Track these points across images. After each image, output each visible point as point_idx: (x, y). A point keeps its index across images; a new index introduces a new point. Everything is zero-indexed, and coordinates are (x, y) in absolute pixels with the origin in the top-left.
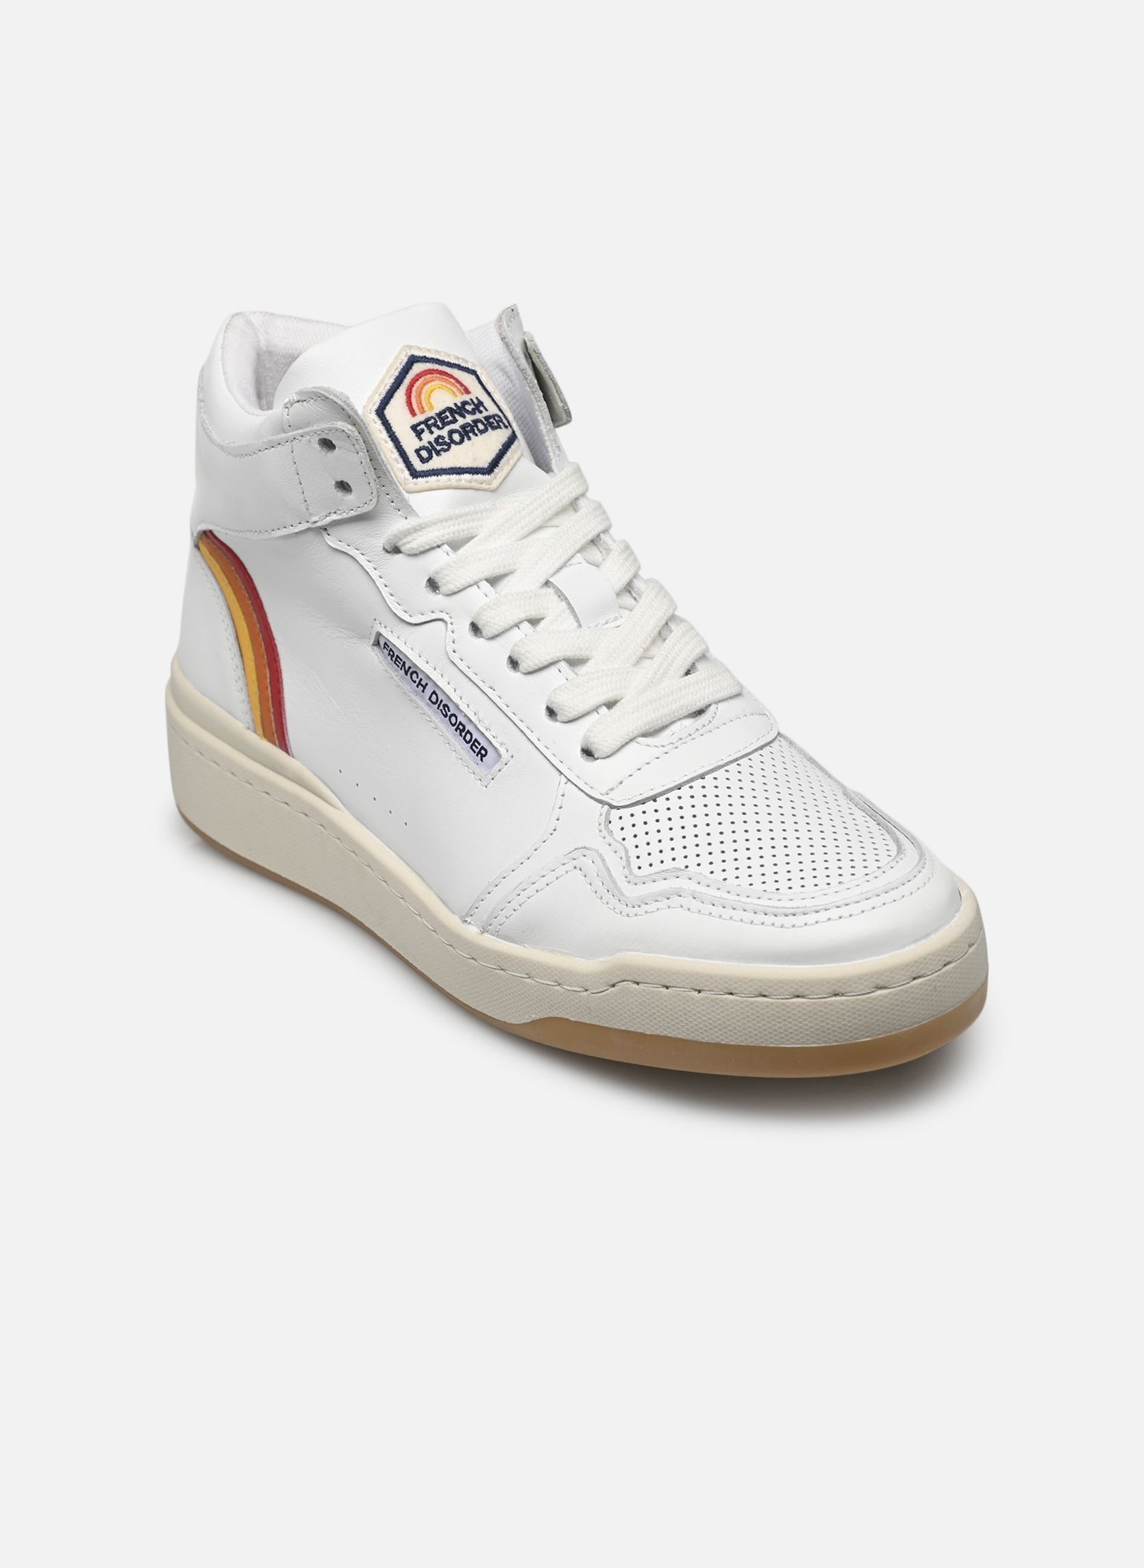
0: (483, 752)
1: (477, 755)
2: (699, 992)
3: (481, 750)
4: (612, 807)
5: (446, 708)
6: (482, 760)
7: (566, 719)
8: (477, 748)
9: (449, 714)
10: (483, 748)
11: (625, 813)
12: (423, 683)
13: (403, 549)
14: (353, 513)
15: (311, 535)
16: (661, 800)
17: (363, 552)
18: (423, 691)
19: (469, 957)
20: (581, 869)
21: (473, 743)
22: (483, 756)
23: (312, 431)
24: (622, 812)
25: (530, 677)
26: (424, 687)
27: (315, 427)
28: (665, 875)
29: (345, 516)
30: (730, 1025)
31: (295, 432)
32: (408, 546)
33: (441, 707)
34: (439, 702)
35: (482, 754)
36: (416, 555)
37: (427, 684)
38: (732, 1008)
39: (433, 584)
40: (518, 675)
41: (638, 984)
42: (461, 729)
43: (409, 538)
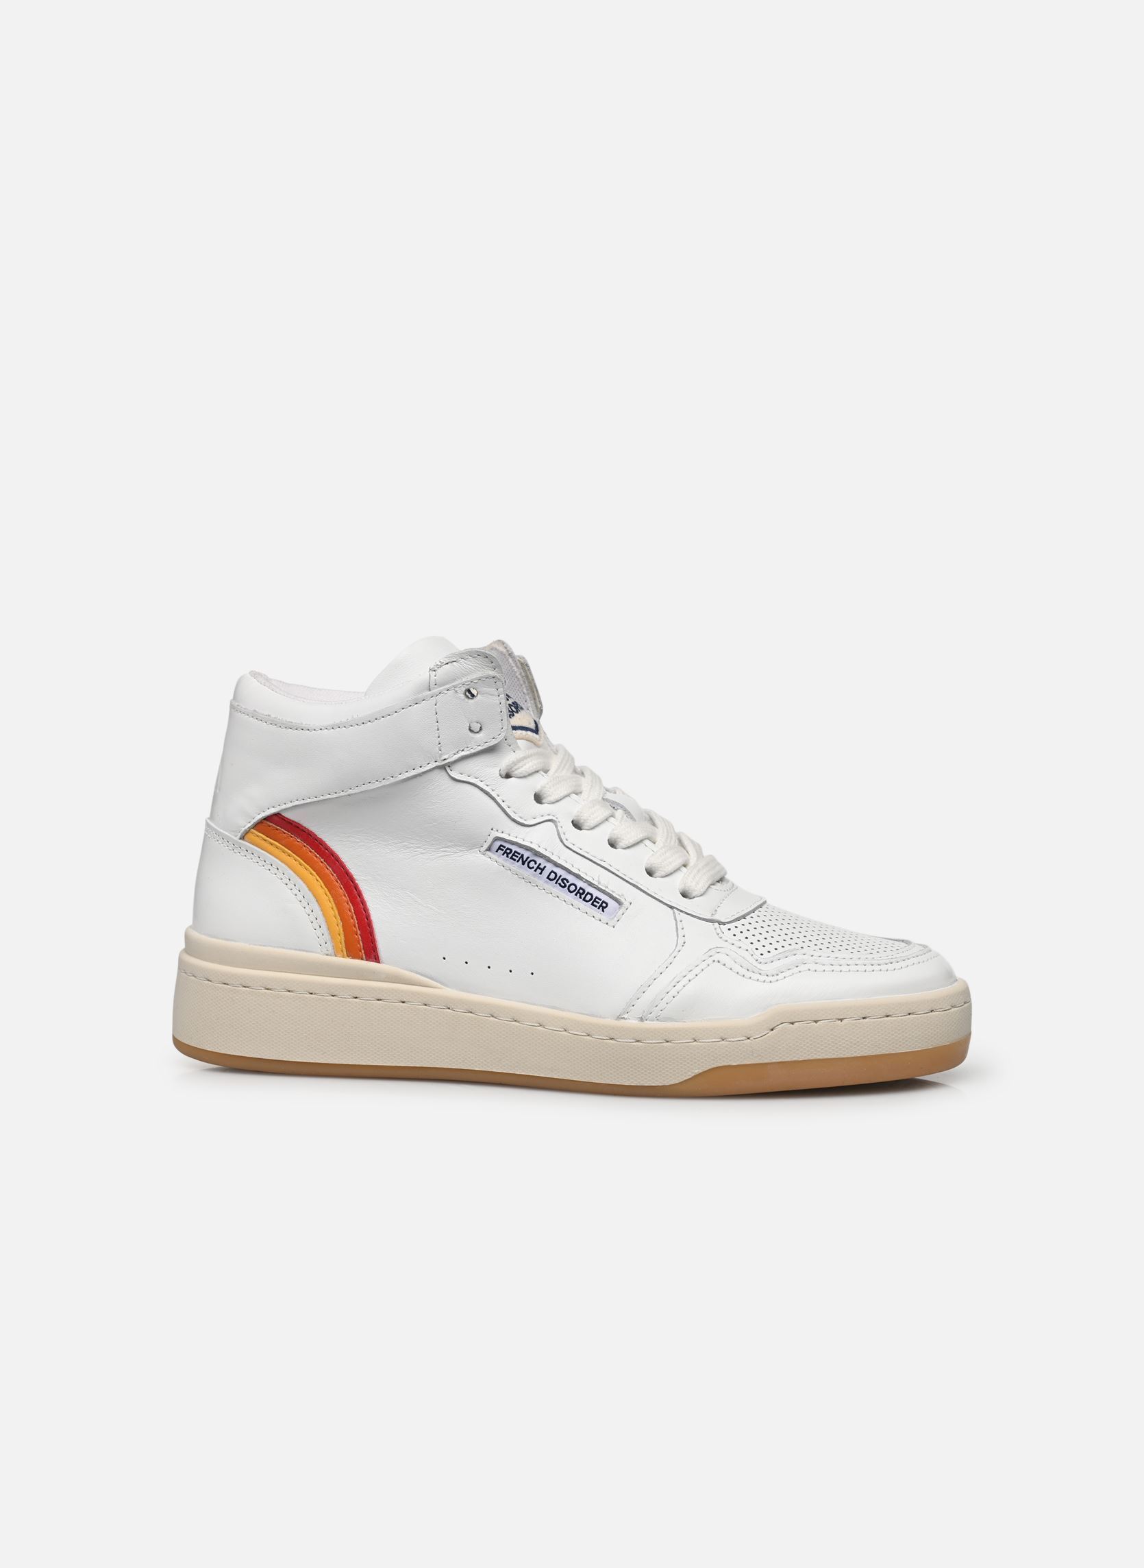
0: (604, 905)
1: (599, 908)
2: (841, 1020)
3: (602, 903)
4: (720, 923)
5: (565, 881)
6: (603, 911)
7: (663, 874)
8: (598, 903)
9: (568, 884)
10: (603, 902)
11: (732, 926)
12: (542, 867)
13: (513, 774)
14: (480, 748)
15: (437, 772)
16: (748, 917)
17: (481, 779)
18: (541, 873)
19: (634, 1041)
20: (719, 962)
21: (594, 901)
22: (604, 908)
23: (460, 684)
24: (728, 926)
25: (628, 851)
26: (542, 870)
27: (464, 680)
28: (787, 954)
29: (468, 753)
30: (865, 1041)
31: (441, 688)
32: (520, 771)
33: (560, 881)
34: (558, 878)
35: (603, 906)
36: (525, 777)
37: (545, 867)
38: (867, 1027)
39: (538, 798)
40: (619, 851)
41: (792, 1023)
42: (581, 893)
43: (520, 764)
